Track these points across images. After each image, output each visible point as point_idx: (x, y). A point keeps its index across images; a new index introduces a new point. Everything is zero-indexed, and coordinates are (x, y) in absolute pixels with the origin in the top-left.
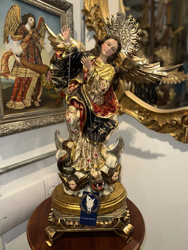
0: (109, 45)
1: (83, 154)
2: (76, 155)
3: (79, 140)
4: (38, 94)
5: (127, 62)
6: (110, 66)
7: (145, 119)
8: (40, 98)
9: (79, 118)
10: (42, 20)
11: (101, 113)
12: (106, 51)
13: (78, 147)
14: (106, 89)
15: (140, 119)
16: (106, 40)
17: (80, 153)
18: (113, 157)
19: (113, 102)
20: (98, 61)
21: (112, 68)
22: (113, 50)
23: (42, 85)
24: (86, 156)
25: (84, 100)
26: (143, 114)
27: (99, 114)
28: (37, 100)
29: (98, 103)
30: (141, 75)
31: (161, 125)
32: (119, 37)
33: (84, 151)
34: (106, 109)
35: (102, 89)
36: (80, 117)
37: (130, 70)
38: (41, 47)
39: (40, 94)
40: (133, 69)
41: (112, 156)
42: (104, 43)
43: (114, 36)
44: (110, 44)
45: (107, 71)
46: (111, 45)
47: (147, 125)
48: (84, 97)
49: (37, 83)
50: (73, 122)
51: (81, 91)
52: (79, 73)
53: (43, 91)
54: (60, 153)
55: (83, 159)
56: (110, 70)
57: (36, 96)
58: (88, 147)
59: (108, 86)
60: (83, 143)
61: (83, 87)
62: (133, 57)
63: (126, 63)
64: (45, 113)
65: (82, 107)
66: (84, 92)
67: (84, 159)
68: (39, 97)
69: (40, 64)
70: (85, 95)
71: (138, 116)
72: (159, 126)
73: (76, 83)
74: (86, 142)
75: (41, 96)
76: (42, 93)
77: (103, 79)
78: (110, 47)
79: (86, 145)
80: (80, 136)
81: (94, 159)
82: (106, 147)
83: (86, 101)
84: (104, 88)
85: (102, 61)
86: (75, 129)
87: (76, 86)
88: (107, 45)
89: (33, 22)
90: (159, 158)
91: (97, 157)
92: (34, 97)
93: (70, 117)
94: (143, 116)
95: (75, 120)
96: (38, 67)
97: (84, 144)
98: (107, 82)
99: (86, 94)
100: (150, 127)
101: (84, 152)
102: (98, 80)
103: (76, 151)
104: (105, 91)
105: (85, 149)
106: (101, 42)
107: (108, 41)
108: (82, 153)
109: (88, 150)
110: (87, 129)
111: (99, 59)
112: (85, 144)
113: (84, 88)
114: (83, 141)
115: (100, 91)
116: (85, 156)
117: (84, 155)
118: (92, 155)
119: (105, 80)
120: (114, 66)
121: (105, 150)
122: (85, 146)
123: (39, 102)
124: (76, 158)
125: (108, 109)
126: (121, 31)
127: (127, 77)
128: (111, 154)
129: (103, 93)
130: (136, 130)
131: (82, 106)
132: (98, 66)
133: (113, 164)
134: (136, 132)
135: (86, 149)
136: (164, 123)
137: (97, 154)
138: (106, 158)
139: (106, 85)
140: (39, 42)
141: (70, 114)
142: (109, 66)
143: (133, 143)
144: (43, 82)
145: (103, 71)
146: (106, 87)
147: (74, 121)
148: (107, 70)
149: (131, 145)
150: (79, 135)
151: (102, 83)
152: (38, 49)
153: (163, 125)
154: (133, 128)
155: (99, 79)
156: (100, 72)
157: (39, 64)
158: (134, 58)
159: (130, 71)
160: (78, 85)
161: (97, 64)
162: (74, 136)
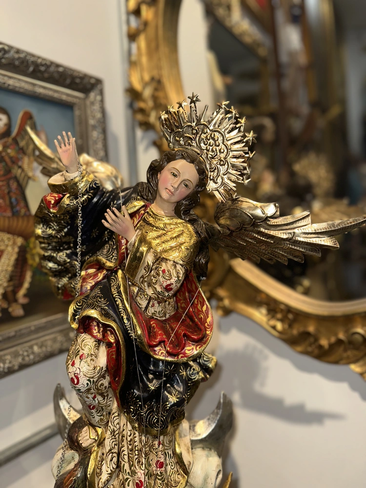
0: (175, 175)
1: (123, 463)
2: (104, 468)
3: (110, 424)
4: (20, 285)
5: (224, 211)
6: (182, 223)
7: (284, 329)
8: (25, 296)
9: (104, 369)
10: (28, 117)
11: (165, 348)
12: (170, 190)
13: (108, 443)
14: (174, 285)
15: (274, 327)
16: (168, 162)
17: (115, 459)
18: (210, 459)
19: (198, 309)
20: (151, 213)
21: (188, 229)
22: (186, 186)
23: (30, 262)
24: (132, 468)
25: (118, 314)
26: (279, 316)
27: (160, 350)
28: (16, 301)
29: (158, 315)
30: (262, 242)
31: (324, 342)
32: (199, 154)
33: (126, 452)
34: (180, 334)
35: (165, 284)
36: (107, 365)
37: (233, 231)
38: (26, 178)
39: (26, 285)
40: (241, 229)
41: (207, 456)
42: (163, 169)
43: (187, 152)
44: (176, 173)
45: (176, 237)
46: (179, 175)
47: (292, 342)
48: (118, 306)
49: (17, 260)
50: (87, 384)
51: (113, 290)
52: (106, 242)
53: (33, 277)
54: (63, 460)
55: (125, 477)
56: (182, 234)
57: (15, 292)
58: (136, 444)
59: (178, 277)
60: (122, 430)
61: (117, 279)
62: (239, 201)
63: (222, 214)
64: (39, 329)
65: (112, 339)
66: (119, 293)
67: (128, 479)
68: (22, 292)
69: (25, 215)
70: (122, 301)
71: (269, 320)
72: (321, 347)
73: (100, 267)
74: (130, 427)
75: (28, 290)
76: (31, 284)
77: (167, 260)
78: (177, 181)
79: (131, 437)
80: (114, 411)
81: (153, 478)
82: (190, 429)
83: (125, 317)
84: (169, 282)
85: (163, 213)
86: (94, 398)
87: (100, 276)
88: (171, 177)
89: (6, 125)
90: (329, 424)
91: (163, 469)
92: (10, 296)
93: (78, 371)
94: (278, 320)
95: (92, 378)
96: (20, 224)
97: (125, 433)
98: (175, 267)
99: (124, 297)
100: (299, 349)
101: (126, 457)
102: (152, 264)
103: (103, 454)
104: (171, 289)
105: (128, 447)
106: (156, 167)
107: (172, 164)
108: (120, 460)
109: (136, 452)
110: (129, 394)
111: (154, 208)
112: (129, 434)
113: (120, 279)
114: (122, 425)
115: (159, 289)
116: (130, 469)
117: (127, 467)
118: (150, 465)
119: (170, 261)
120: (192, 222)
121: (187, 440)
122: (129, 439)
123: (24, 306)
124: (104, 477)
125: (185, 335)
126: (203, 139)
127: (228, 246)
128: (203, 448)
129: (167, 294)
130: (267, 352)
131: (112, 333)
132: (153, 226)
133: (209, 481)
134: (266, 358)
135: (130, 447)
136: (333, 340)
137: (162, 460)
138: (189, 466)
139: (174, 274)
140: (20, 167)
141: (77, 361)
142: (179, 223)
143: (263, 384)
144: (33, 255)
145: (164, 238)
146: (173, 281)
147: (89, 380)
148: (174, 236)
149: (257, 387)
150: (111, 410)
151: (164, 271)
152: (18, 181)
153: (331, 346)
154: (259, 346)
155: (155, 262)
156: (158, 241)
157: (23, 217)
158: (242, 201)
159: (234, 234)
160: (105, 272)
161: (151, 220)
162: (95, 414)
